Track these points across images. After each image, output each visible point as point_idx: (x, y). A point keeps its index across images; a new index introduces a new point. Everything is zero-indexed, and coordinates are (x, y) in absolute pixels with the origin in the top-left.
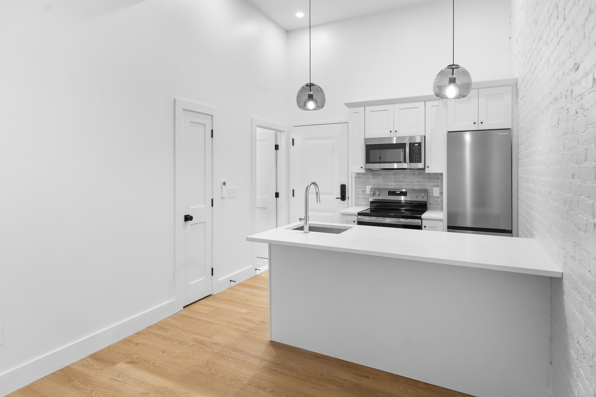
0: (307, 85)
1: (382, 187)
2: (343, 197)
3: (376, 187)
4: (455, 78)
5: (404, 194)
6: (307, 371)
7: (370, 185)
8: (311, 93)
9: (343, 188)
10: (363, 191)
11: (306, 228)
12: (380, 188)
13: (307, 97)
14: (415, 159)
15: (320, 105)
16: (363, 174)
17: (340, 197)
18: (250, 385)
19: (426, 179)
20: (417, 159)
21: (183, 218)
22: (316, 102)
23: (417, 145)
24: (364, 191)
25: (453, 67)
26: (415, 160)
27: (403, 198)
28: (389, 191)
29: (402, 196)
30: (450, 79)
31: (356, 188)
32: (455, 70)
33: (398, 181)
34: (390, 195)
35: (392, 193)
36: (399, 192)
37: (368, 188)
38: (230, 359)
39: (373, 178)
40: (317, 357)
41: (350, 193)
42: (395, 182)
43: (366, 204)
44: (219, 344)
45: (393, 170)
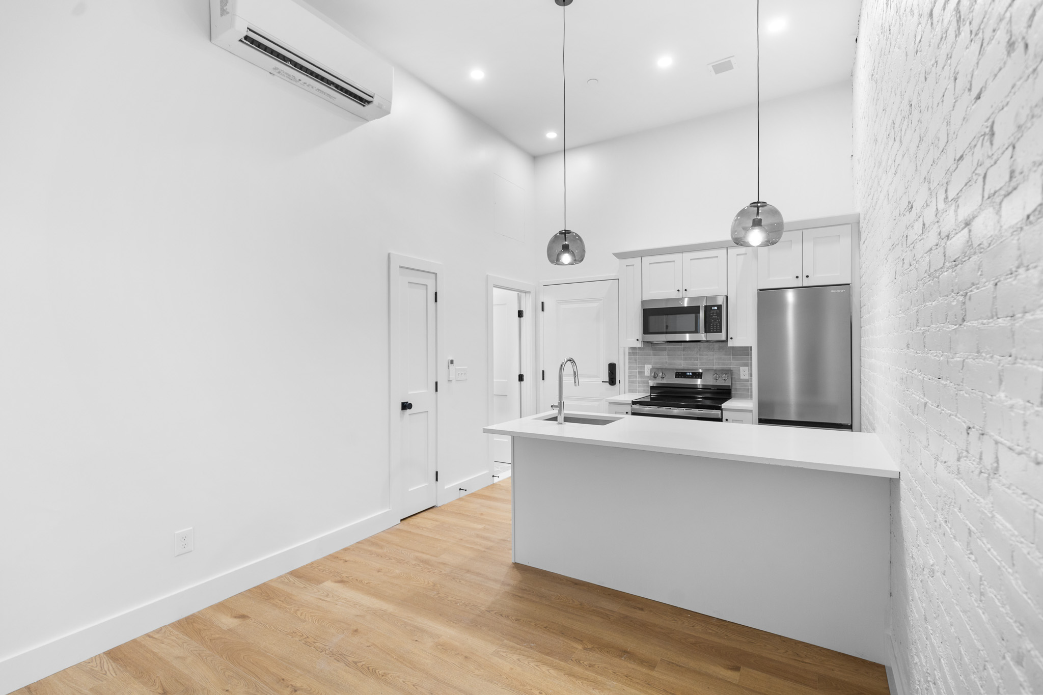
0: (561, 233)
1: (667, 366)
2: (612, 381)
3: (658, 366)
4: (761, 220)
5: (698, 375)
6: (562, 599)
7: (649, 363)
8: (567, 243)
9: (612, 368)
10: (640, 372)
11: (561, 419)
12: (665, 368)
13: (560, 248)
14: (713, 327)
15: (578, 258)
16: (639, 348)
17: (608, 381)
18: (489, 612)
19: (730, 355)
20: (716, 328)
21: (400, 406)
22: (573, 254)
23: (716, 308)
25: (757, 205)
26: (713, 330)
27: (699, 382)
28: (676, 372)
29: (698, 378)
30: (754, 220)
31: (630, 368)
32: (760, 208)
33: (690, 359)
34: (678, 378)
35: (681, 374)
36: (691, 374)
37: (647, 368)
38: (462, 582)
39: (654, 355)
40: (576, 584)
41: (621, 375)
42: (685, 359)
43: (644, 390)
44: (448, 564)
45: (682, 343)
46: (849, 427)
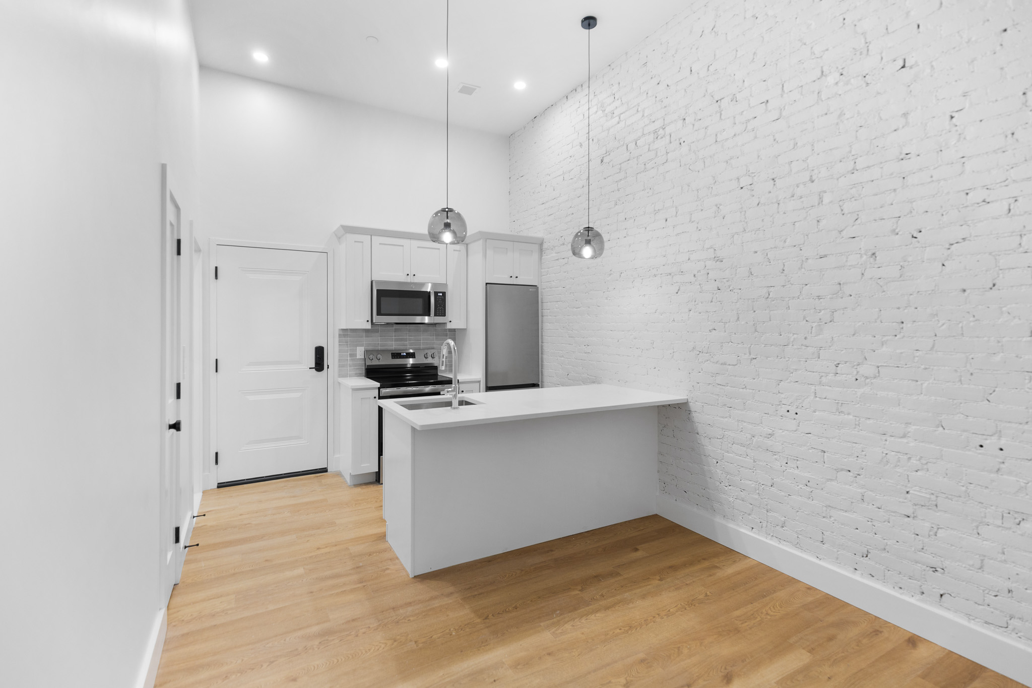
1: (379, 348)
2: (319, 365)
3: (370, 348)
5: (412, 355)
7: (362, 345)
9: (319, 353)
10: (351, 355)
12: (377, 349)
14: (439, 311)
17: (314, 366)
19: (434, 336)
20: (441, 312)
23: (441, 294)
24: (353, 355)
26: (439, 314)
27: (411, 361)
28: (392, 353)
29: (410, 358)
31: (340, 351)
33: (401, 340)
34: (394, 358)
35: (396, 355)
36: (405, 354)
37: (360, 352)
39: (367, 337)
41: (331, 358)
42: (396, 340)
43: (356, 374)
46: (535, 385)
